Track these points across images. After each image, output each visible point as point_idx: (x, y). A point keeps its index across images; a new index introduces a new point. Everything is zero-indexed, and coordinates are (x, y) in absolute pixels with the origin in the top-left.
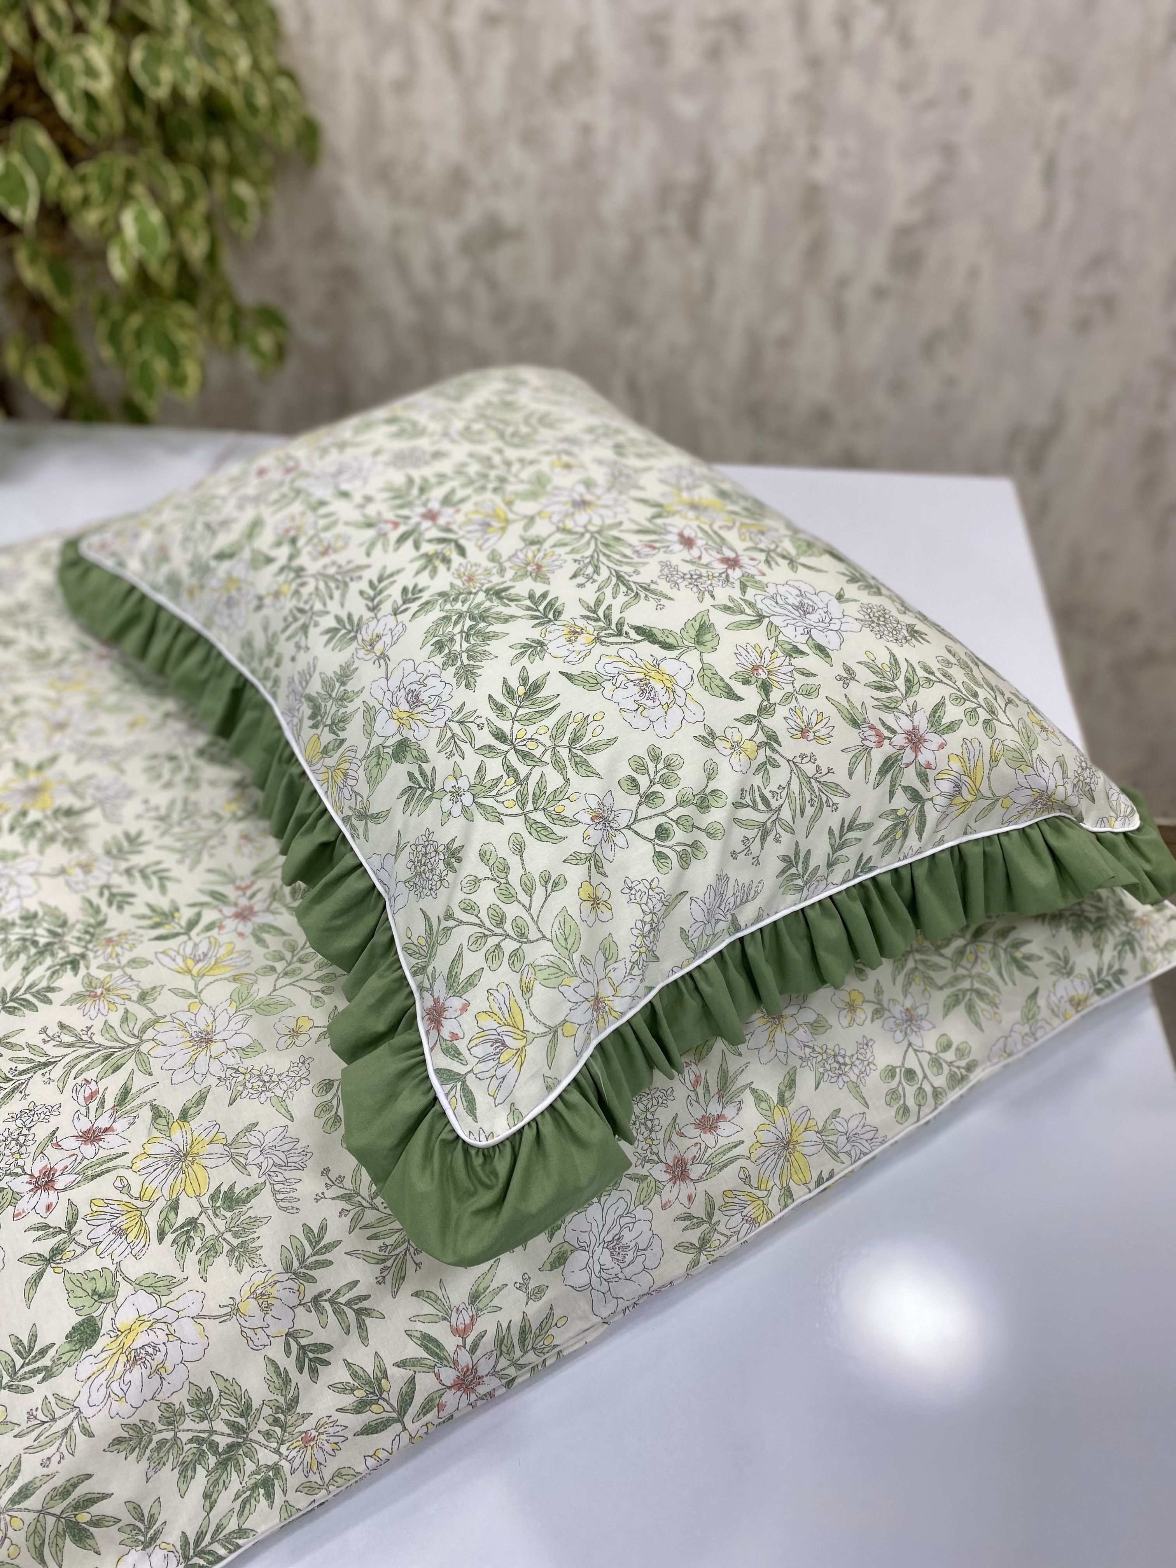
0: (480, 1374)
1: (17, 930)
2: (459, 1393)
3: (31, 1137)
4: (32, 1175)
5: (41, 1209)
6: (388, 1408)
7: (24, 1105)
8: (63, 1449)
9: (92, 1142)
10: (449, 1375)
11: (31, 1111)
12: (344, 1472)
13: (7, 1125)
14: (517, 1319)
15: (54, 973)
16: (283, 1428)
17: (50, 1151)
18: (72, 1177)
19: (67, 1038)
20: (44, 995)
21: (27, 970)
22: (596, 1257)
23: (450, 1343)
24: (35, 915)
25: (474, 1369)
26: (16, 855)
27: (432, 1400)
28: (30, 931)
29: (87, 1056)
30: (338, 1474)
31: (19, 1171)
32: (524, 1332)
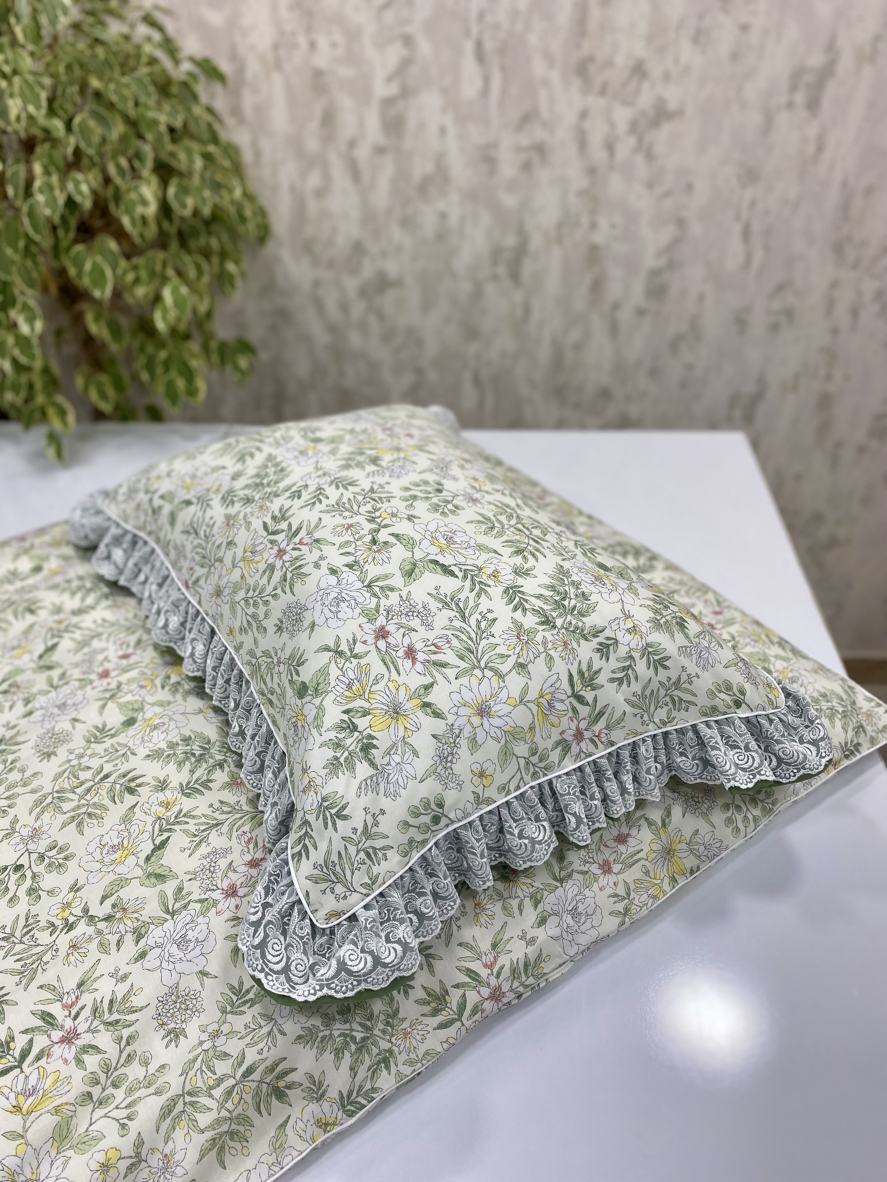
0: (503, 990)
1: (180, 747)
2: (492, 1002)
3: (217, 867)
4: (223, 889)
5: (233, 908)
6: (451, 1013)
7: (209, 849)
8: (269, 1043)
9: (255, 867)
10: (485, 992)
11: (215, 852)
12: (430, 1052)
13: (201, 861)
14: (521, 956)
15: (209, 771)
16: (392, 1027)
17: (231, 874)
18: (247, 889)
19: (226, 809)
20: (206, 784)
21: (192, 772)
22: (564, 919)
23: (484, 973)
24: (190, 738)
25: (500, 987)
26: (169, 703)
27: (477, 1007)
28: (189, 747)
29: (241, 818)
30: (426, 1053)
31: (215, 888)
32: (526, 965)
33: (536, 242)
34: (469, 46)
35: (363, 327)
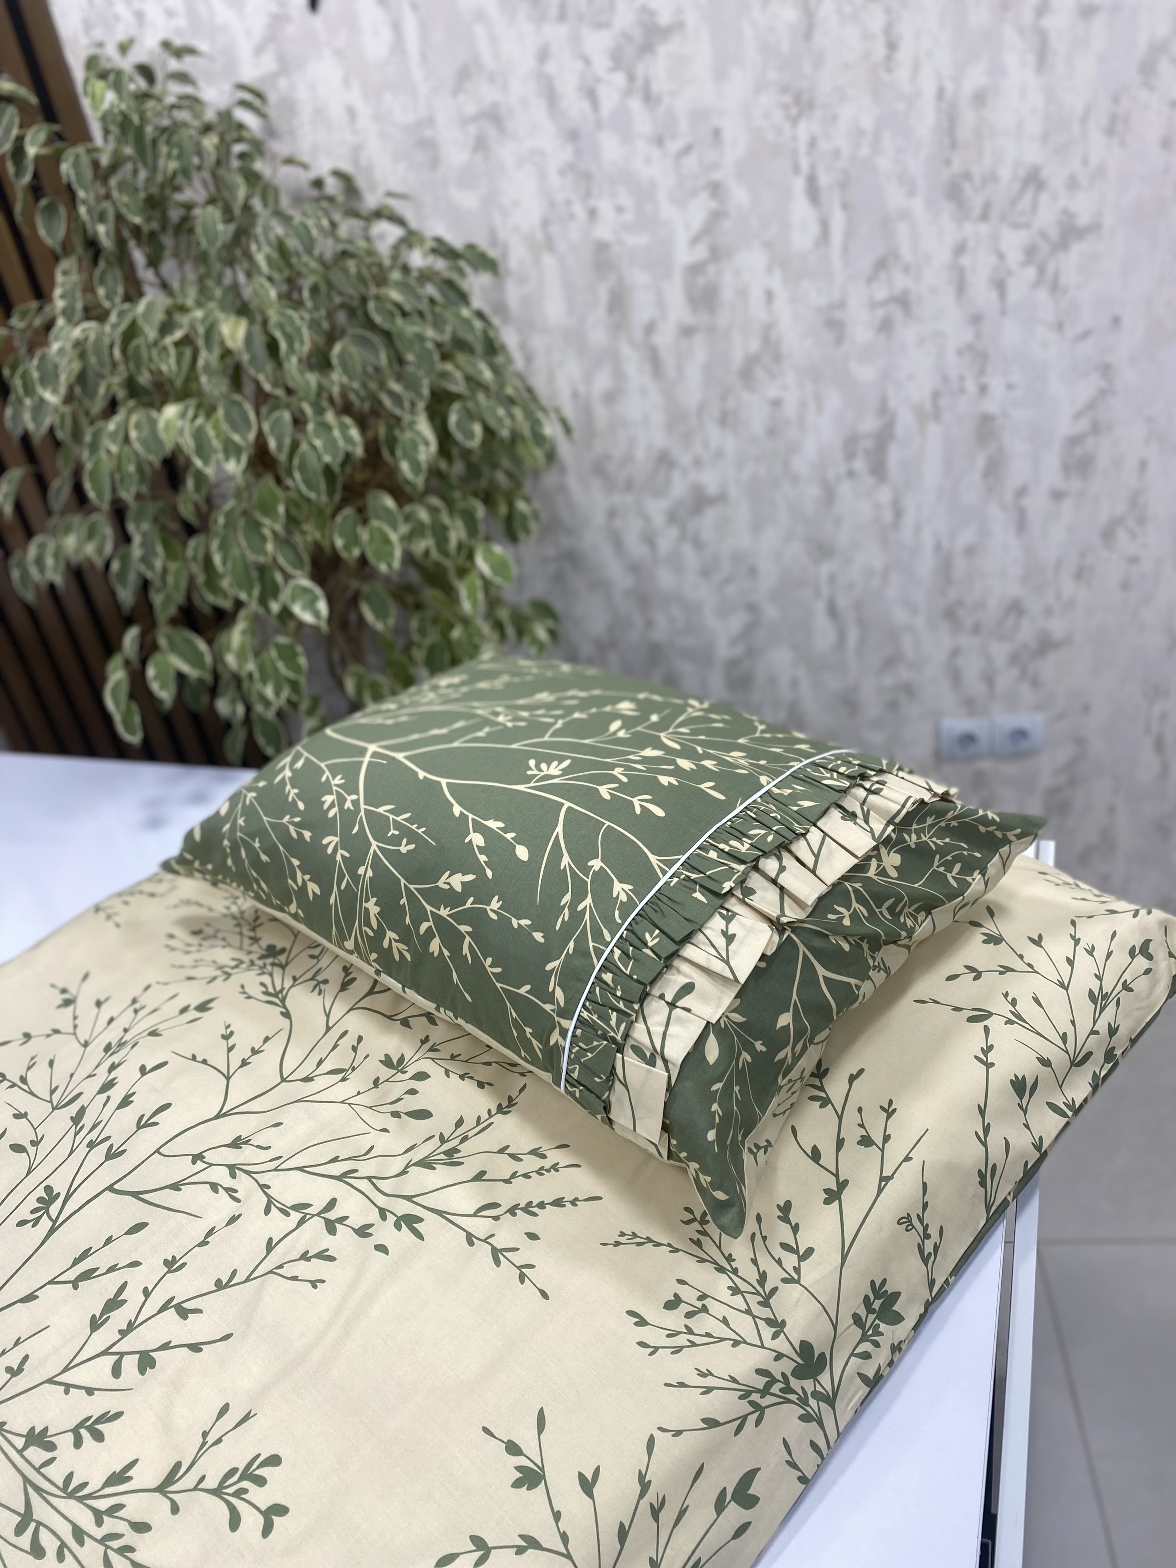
33: (905, 421)
34: (799, 184)
35: (675, 562)
